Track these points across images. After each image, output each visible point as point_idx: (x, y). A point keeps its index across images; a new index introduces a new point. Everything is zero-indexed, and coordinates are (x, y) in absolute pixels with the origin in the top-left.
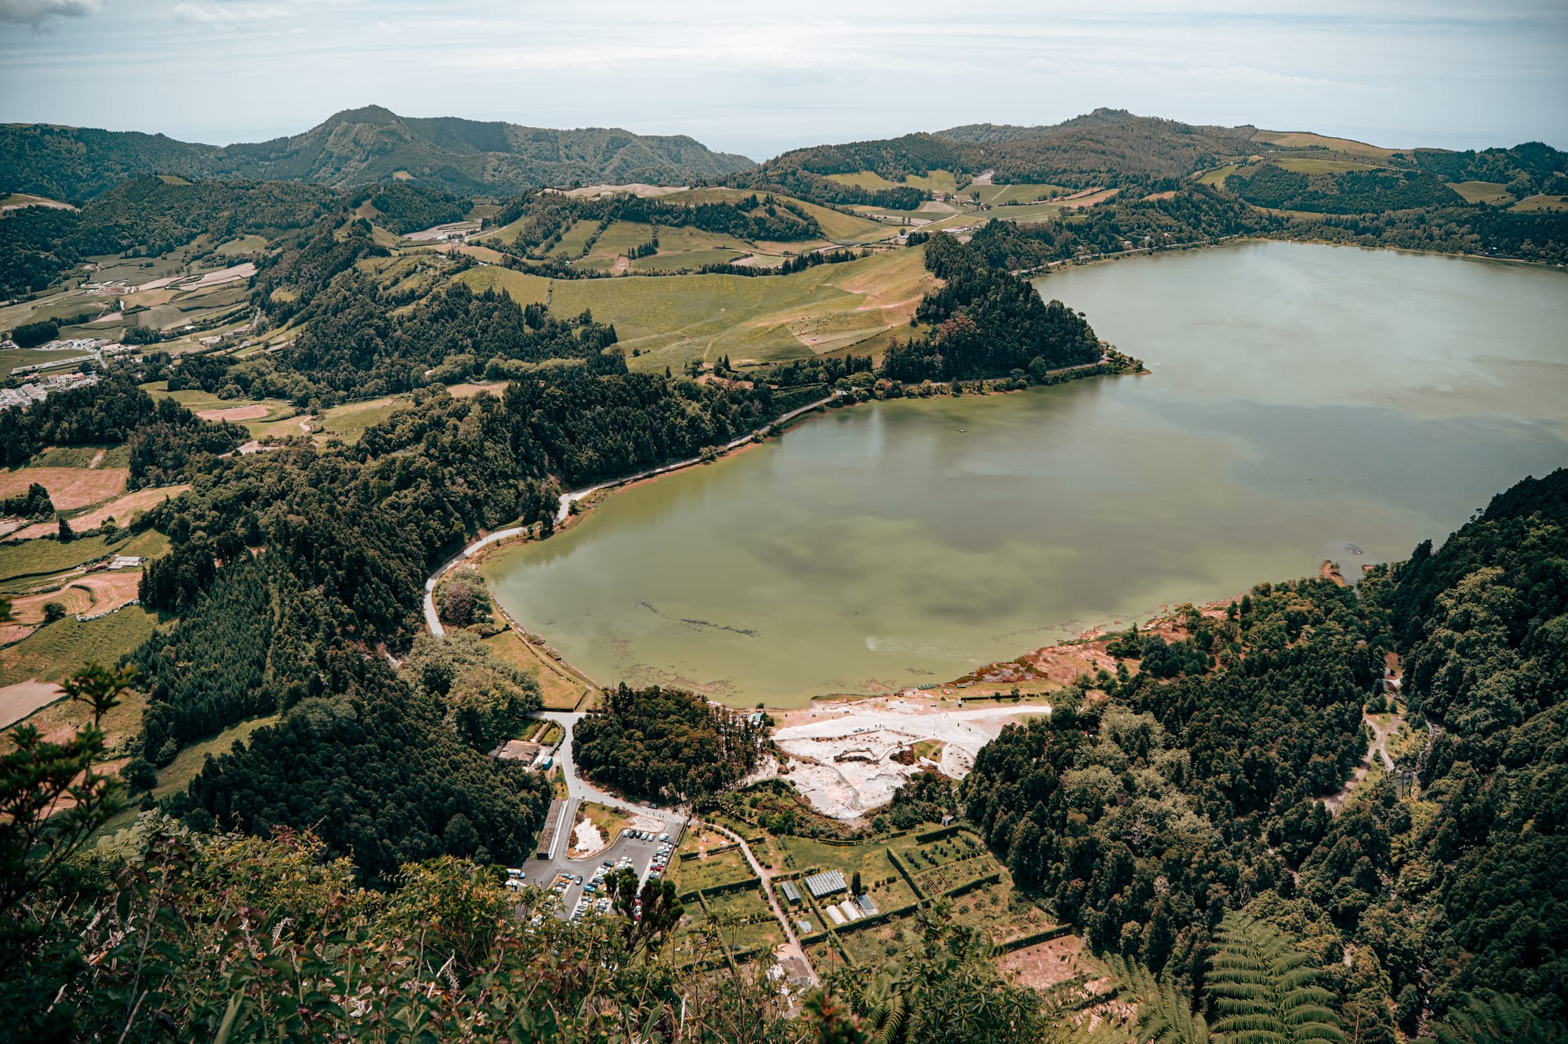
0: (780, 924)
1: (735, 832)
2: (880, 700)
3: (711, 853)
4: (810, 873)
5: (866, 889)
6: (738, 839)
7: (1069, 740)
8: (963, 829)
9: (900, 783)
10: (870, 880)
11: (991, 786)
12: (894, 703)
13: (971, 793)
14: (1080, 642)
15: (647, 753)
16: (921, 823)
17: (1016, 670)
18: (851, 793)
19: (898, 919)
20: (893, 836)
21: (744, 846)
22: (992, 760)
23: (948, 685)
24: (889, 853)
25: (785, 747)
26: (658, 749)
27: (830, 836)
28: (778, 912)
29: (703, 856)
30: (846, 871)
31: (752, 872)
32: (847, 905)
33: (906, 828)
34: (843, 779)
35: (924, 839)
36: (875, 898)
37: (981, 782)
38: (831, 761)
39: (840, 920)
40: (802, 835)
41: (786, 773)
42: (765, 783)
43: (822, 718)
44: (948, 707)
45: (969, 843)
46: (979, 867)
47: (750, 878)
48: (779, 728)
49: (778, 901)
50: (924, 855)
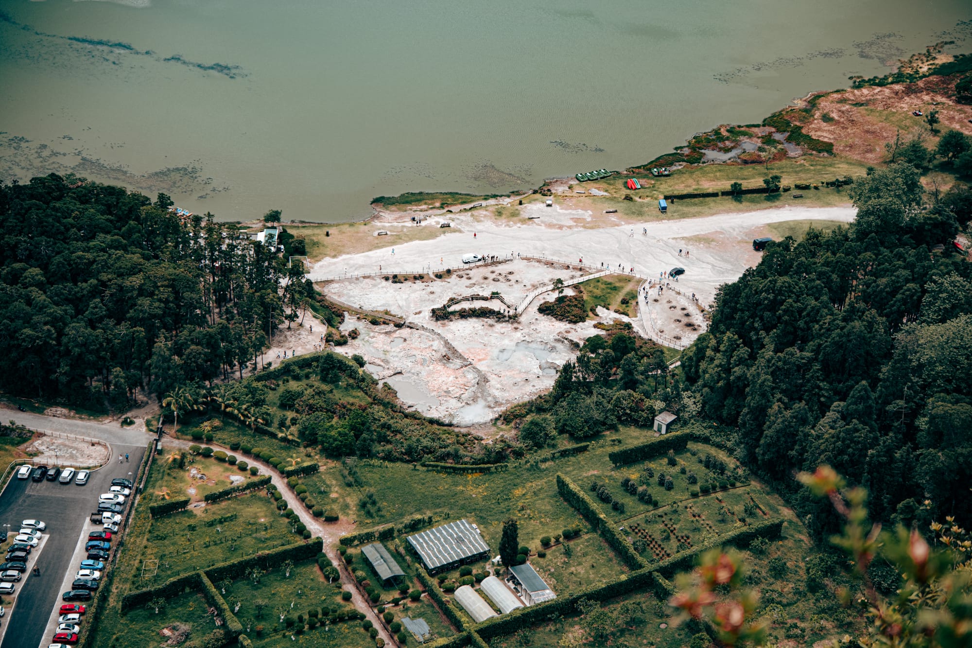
0: (368, 626)
1: (257, 457)
2: (506, 201)
3: (212, 499)
4: (415, 527)
5: (526, 552)
6: (264, 471)
7: (910, 266)
8: (696, 439)
9: (564, 357)
10: (531, 537)
11: (753, 357)
12: (535, 207)
13: (710, 369)
14: (899, 78)
15: (58, 311)
16: (613, 428)
17: (768, 140)
18: (471, 376)
19: (597, 609)
20: (564, 454)
21: (279, 483)
22: (755, 308)
23: (634, 171)
24: (561, 484)
25: (334, 294)
26: (78, 303)
27: (443, 458)
28: (360, 604)
29: (198, 508)
30: (482, 521)
31: (302, 531)
32: (491, 584)
33: (587, 438)
34: (455, 351)
35: (624, 459)
36: (544, 569)
37: (733, 347)
38: (425, 319)
39: (483, 613)
40: (389, 457)
41: (342, 342)
42: (305, 363)
43: (399, 238)
44: (639, 214)
45: (710, 464)
46: (739, 508)
47: (300, 542)
48: (317, 258)
49: (359, 583)
50: (628, 487)
